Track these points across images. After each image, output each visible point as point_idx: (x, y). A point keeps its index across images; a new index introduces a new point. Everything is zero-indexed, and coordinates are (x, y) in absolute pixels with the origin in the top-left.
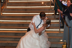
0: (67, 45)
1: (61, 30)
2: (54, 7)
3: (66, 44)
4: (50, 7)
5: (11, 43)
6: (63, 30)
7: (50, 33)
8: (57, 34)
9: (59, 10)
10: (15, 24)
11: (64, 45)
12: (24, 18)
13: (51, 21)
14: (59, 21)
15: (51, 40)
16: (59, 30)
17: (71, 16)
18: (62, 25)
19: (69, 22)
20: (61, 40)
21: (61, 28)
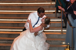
0: (71, 49)
1: (63, 31)
2: (55, 3)
3: (69, 47)
4: (50, 3)
5: (4, 46)
6: (66, 31)
7: (51, 34)
8: (59, 35)
9: (61, 7)
10: (8, 23)
11: (67, 48)
12: (19, 17)
13: (51, 20)
14: (61, 20)
15: (51, 43)
16: (61, 31)
17: (75, 15)
18: (64, 25)
19: (73, 22)
20: (64, 43)
21: (63, 29)
